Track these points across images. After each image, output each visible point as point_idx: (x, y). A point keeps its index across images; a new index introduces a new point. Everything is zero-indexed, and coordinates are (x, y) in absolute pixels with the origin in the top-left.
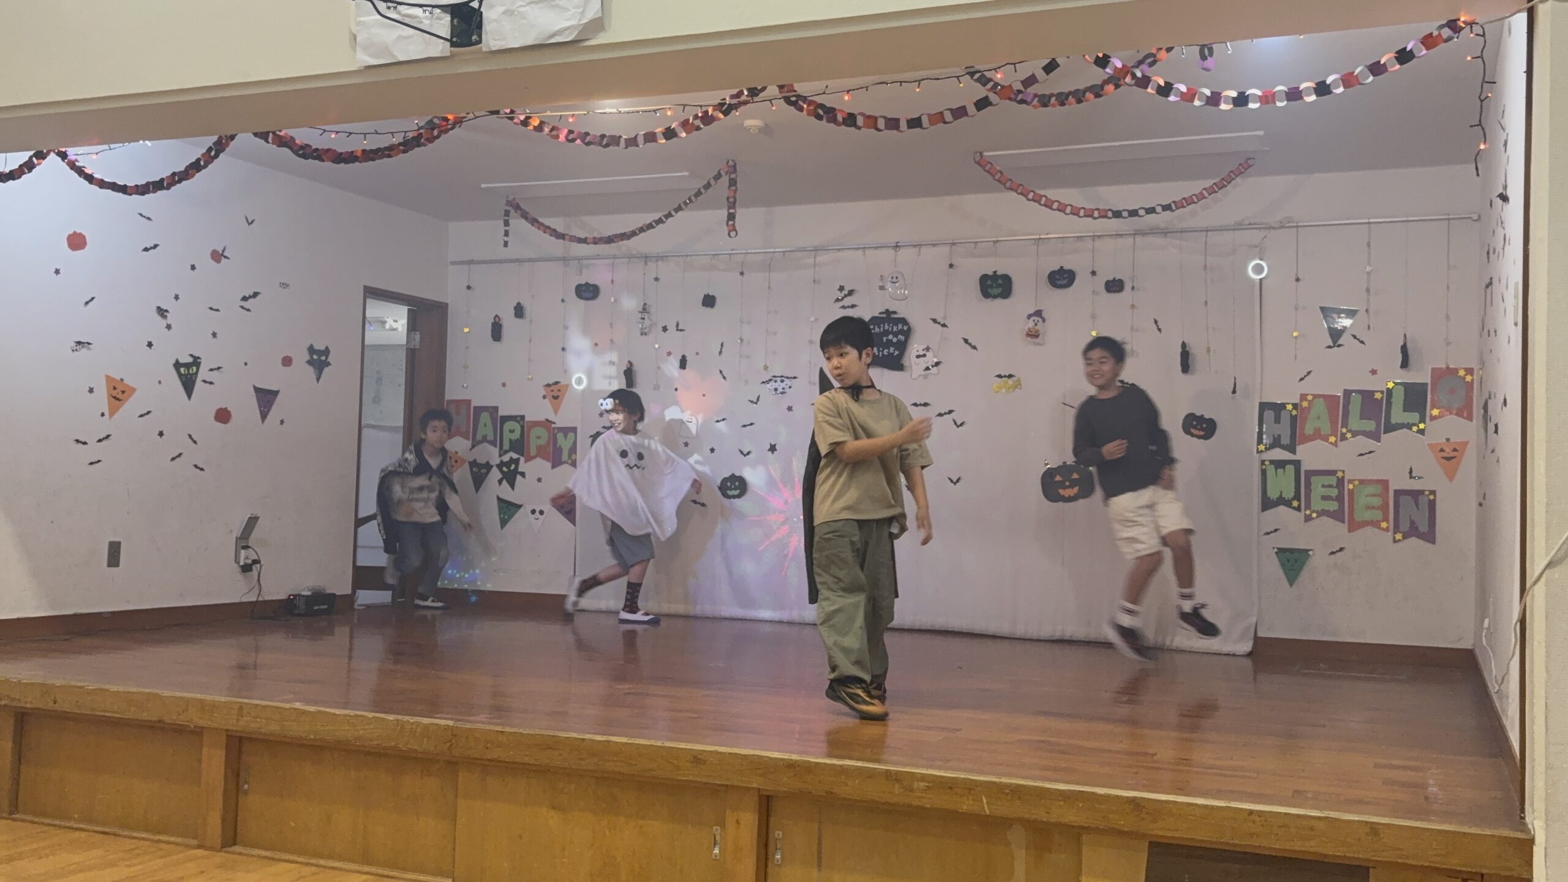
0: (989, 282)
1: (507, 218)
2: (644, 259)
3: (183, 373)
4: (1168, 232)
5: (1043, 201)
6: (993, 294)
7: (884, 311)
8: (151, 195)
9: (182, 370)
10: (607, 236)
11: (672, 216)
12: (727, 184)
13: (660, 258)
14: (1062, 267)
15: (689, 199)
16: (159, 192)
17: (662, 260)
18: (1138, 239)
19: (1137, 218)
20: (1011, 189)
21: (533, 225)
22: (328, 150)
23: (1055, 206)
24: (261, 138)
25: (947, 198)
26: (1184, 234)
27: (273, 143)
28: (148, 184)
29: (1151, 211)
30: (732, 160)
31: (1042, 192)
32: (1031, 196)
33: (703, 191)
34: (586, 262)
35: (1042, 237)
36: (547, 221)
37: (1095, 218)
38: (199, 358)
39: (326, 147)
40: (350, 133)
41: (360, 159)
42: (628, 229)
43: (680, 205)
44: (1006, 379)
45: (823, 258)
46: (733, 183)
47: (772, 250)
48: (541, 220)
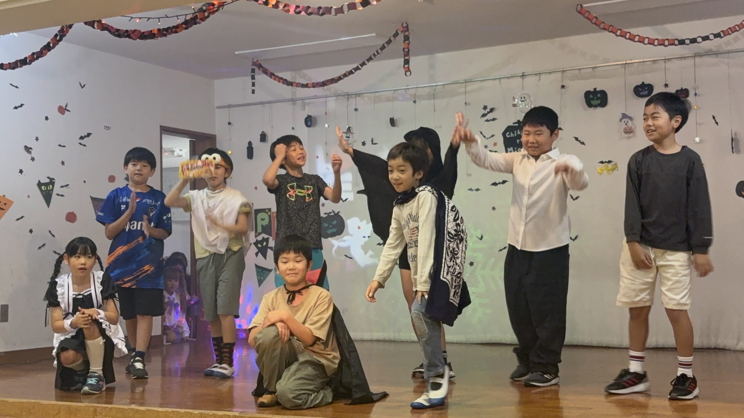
0: (591, 96)
1: (252, 74)
2: (347, 96)
3: (43, 189)
4: (719, 54)
5: (628, 36)
6: (594, 105)
7: (517, 121)
8: (19, 69)
9: (43, 187)
10: (322, 81)
11: (365, 64)
12: (403, 39)
13: (357, 95)
14: (643, 83)
15: (377, 52)
16: (24, 67)
17: (359, 96)
18: (698, 60)
19: (696, 44)
20: (604, 29)
21: (271, 78)
22: (135, 31)
23: (637, 39)
24: (89, 25)
25: (557, 39)
26: (729, 54)
27: (98, 29)
28: (16, 62)
29: (706, 38)
30: (405, 23)
31: (627, 30)
32: (619, 33)
33: (386, 45)
34: (307, 101)
35: (627, 62)
36: (280, 75)
37: (666, 46)
38: (53, 179)
39: (133, 29)
40: (149, 18)
41: (156, 35)
42: (335, 75)
43: (370, 57)
44: (607, 164)
45: (471, 87)
46: (407, 38)
47: (435, 84)
48: (276, 74)
